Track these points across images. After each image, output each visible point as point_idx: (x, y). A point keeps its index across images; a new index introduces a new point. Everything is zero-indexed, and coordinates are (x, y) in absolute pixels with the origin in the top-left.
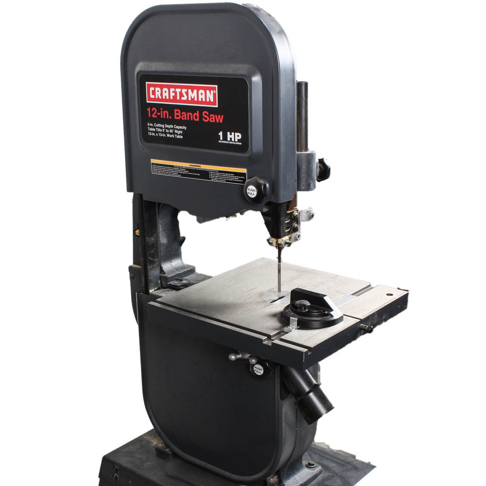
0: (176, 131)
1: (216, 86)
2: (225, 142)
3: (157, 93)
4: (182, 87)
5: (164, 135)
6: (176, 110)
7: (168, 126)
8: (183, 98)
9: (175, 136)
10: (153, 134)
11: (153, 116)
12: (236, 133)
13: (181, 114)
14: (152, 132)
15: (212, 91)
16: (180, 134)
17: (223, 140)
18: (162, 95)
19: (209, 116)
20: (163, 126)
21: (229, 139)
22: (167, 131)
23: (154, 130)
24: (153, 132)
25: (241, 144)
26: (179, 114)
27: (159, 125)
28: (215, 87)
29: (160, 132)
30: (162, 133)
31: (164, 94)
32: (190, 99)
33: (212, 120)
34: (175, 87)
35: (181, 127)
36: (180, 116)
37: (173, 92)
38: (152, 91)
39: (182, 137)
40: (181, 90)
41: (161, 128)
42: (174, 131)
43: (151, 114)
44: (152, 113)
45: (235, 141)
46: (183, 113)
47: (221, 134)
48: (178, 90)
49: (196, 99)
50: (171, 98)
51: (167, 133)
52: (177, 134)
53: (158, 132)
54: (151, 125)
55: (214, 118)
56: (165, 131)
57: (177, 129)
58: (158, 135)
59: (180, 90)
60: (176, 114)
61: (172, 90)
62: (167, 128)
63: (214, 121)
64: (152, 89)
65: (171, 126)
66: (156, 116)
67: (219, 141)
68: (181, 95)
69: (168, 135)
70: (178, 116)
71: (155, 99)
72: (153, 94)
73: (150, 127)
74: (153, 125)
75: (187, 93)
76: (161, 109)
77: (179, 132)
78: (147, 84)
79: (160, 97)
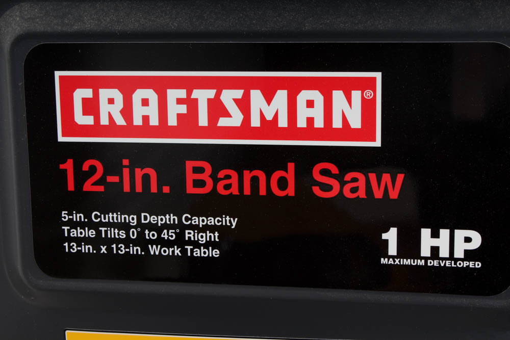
0: (189, 234)
1: (378, 76)
2: (407, 262)
3: (105, 109)
4: (220, 85)
5: (135, 250)
6: (190, 165)
7: (152, 219)
8: (223, 122)
9: (184, 251)
10: (87, 248)
11: (88, 187)
12: (457, 232)
13: (214, 177)
14: (79, 241)
15: (356, 95)
16: (207, 245)
17: (401, 254)
18: (127, 112)
19: (340, 178)
20: (133, 220)
21: (425, 252)
22: (150, 235)
23: (92, 233)
24: (87, 241)
25: (478, 265)
26: (205, 176)
27: (112, 217)
28: (374, 80)
29: (118, 241)
30: (127, 242)
31: (138, 113)
32: (255, 122)
33: (354, 190)
34: (190, 85)
35: (212, 221)
36: (210, 183)
37: (180, 101)
38: (85, 101)
39: (216, 253)
40: (218, 94)
41: (126, 227)
42: (180, 236)
43: (79, 181)
44: (81, 177)
45: (451, 257)
46: (221, 174)
47: (391, 236)
48: (203, 96)
49: (283, 122)
50: (172, 121)
51: (152, 242)
52: (196, 244)
53: (109, 242)
54: (78, 217)
55: (362, 184)
56: (141, 235)
57: (191, 227)
58: (109, 249)
59: (211, 93)
60: (190, 177)
61: (174, 94)
62: (152, 227)
63: (362, 194)
64: (81, 94)
65: (171, 218)
66: (101, 189)
67: (384, 261)
68: (217, 109)
69: (154, 250)
70: (199, 184)
71: (96, 129)
72: (85, 113)
73: (73, 224)
74: (88, 216)
75: (244, 105)
76: (126, 162)
77: (203, 238)
78: (61, 77)
79: (120, 121)
